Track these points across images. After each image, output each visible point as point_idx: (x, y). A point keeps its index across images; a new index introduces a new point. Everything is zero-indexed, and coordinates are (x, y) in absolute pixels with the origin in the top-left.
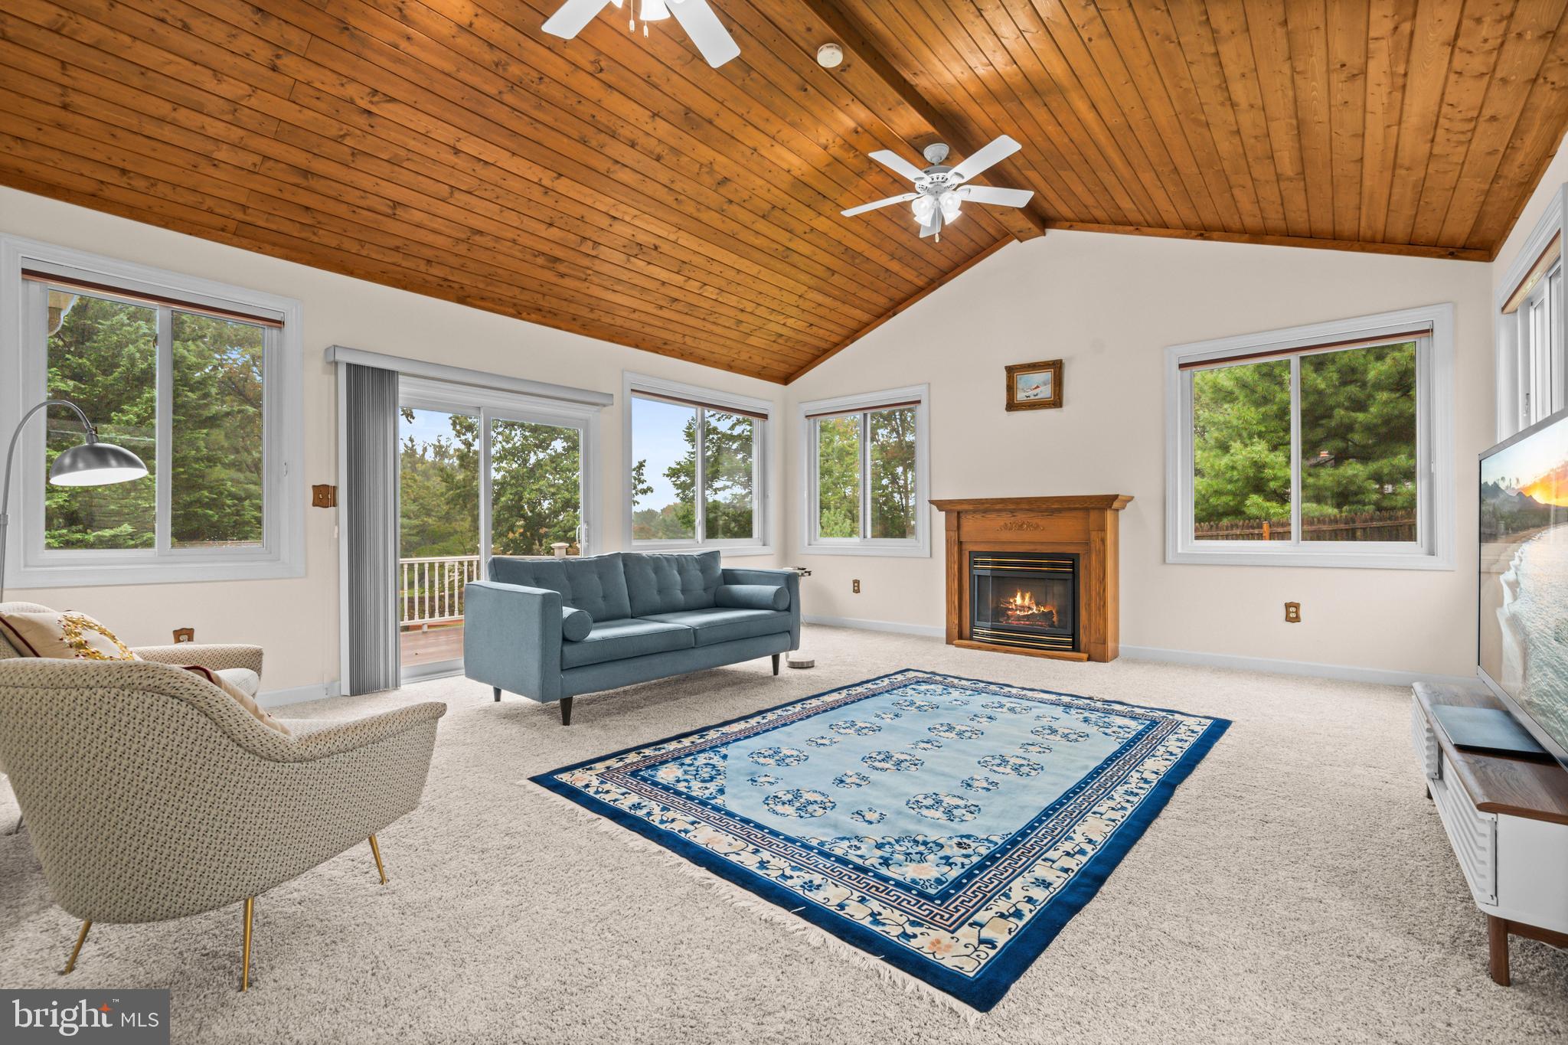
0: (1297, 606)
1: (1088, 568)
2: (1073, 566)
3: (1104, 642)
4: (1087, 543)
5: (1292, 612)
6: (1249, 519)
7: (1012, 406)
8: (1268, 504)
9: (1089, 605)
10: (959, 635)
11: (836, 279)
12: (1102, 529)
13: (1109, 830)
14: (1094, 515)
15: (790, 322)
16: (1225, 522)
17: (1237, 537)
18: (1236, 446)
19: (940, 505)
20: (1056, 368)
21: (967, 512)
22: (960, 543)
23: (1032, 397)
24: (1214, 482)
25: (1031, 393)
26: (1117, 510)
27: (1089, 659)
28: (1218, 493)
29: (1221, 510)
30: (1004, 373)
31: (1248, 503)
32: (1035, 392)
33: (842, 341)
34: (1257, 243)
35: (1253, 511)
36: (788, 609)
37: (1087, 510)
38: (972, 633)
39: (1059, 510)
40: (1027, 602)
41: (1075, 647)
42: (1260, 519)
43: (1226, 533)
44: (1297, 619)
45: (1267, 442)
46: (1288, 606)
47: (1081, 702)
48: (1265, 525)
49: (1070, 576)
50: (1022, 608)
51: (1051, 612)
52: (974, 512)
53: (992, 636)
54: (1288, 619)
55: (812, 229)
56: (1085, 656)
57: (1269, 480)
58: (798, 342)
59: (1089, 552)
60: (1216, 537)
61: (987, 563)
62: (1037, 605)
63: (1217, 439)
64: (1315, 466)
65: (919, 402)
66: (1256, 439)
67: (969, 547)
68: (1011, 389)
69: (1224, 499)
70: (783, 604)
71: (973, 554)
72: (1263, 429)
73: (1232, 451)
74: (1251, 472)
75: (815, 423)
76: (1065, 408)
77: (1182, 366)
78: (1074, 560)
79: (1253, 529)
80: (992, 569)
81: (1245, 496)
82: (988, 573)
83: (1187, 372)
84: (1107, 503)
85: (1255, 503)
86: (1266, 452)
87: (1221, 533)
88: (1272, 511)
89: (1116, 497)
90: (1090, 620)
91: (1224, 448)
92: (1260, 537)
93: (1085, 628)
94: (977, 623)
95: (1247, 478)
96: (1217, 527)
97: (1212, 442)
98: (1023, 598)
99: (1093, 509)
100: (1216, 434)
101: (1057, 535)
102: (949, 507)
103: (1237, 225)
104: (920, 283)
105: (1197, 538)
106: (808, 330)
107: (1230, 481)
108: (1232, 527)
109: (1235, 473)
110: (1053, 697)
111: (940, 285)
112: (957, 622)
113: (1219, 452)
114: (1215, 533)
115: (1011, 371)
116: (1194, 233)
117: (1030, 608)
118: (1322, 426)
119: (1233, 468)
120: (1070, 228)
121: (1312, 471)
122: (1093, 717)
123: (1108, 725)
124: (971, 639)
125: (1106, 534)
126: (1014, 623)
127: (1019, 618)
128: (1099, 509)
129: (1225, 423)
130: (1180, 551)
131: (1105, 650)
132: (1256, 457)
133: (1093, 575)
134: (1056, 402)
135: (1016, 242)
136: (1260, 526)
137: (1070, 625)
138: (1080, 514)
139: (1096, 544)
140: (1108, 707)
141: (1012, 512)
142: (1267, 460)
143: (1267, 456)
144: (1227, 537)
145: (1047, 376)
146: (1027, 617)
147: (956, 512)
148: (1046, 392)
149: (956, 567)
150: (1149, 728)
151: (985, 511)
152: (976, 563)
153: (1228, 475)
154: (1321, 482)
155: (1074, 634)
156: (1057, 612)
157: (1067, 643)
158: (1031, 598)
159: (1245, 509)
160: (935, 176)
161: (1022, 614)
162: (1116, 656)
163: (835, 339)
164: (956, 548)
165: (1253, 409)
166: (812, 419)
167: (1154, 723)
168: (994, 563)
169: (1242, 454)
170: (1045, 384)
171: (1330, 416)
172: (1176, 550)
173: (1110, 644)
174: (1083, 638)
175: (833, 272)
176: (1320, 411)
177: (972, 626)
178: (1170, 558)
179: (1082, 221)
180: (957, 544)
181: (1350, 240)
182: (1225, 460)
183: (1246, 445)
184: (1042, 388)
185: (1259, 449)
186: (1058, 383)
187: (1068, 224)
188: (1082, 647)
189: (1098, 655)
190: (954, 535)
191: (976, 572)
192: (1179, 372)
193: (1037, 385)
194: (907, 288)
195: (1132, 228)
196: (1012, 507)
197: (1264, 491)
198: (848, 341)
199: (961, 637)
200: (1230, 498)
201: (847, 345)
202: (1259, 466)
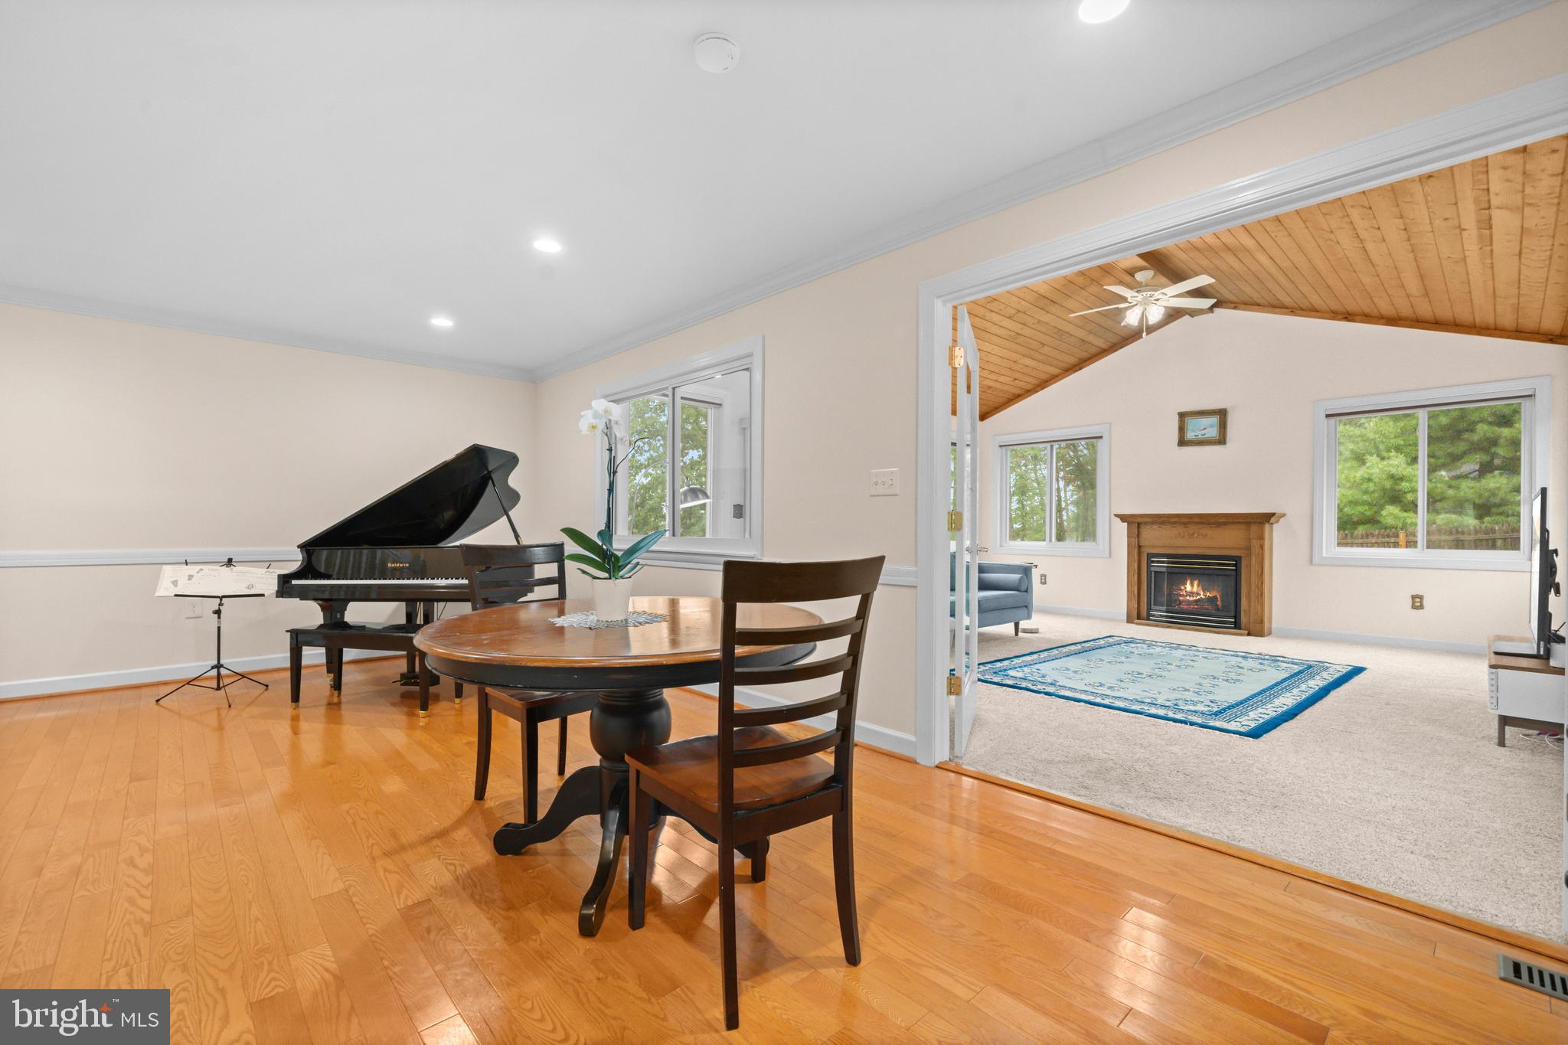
0: (1421, 597)
1: (1249, 566)
2: (1236, 565)
3: (1262, 622)
4: (1248, 549)
5: (1417, 602)
6: (1386, 528)
7: (1183, 442)
8: (1405, 514)
9: (1249, 594)
10: (1138, 615)
11: (1046, 350)
12: (1262, 538)
13: (1295, 702)
14: (1254, 528)
15: (1001, 379)
16: (1361, 530)
17: (1372, 545)
18: (1372, 460)
19: (1123, 518)
20: (1222, 414)
21: (1145, 523)
22: (1140, 547)
23: (1200, 436)
24: (1349, 493)
25: (1199, 433)
26: (1272, 524)
27: (1249, 634)
28: (1353, 503)
29: (1355, 519)
30: (1177, 417)
31: (1384, 513)
32: (1203, 432)
33: (1034, 388)
34: (1392, 325)
35: (1390, 521)
36: (1026, 591)
37: (1248, 524)
38: (1149, 615)
39: (1225, 524)
40: (1195, 589)
41: (1237, 625)
42: (1396, 528)
43: (1361, 541)
44: (1421, 607)
45: (1406, 456)
46: (1414, 597)
47: (1252, 655)
48: (1402, 534)
49: (1233, 573)
50: (1191, 594)
51: (1215, 597)
52: (1153, 523)
53: (1167, 617)
54: (1414, 607)
55: (1039, 321)
56: (1246, 632)
57: (1406, 493)
58: (1001, 391)
59: (1249, 555)
60: (1352, 545)
61: (1163, 562)
62: (1204, 592)
63: (1352, 451)
64: (1458, 477)
65: (1101, 437)
66: (1393, 453)
67: (1146, 551)
68: (1182, 430)
69: (1360, 509)
70: (1023, 588)
71: (1150, 555)
72: (1402, 443)
73: (1368, 464)
74: (1388, 485)
75: (1006, 451)
76: (1229, 444)
77: (1328, 416)
78: (1237, 561)
79: (1389, 537)
80: (1167, 567)
81: (1382, 507)
82: (1164, 570)
83: (1332, 420)
84: (1267, 518)
85: (1391, 513)
86: (1404, 466)
87: (1356, 541)
88: (1409, 521)
89: (1274, 514)
90: (1250, 606)
91: (1360, 459)
92: (1396, 545)
93: (1245, 612)
94: (1153, 607)
95: (1384, 490)
96: (1352, 536)
97: (1347, 454)
98: (1192, 585)
99: (1254, 523)
100: (1351, 446)
101: (1225, 541)
102: (1131, 519)
103: (1377, 314)
104: (1104, 346)
105: (1339, 544)
106: (1012, 383)
107: (1366, 492)
108: (1367, 536)
109: (1371, 485)
110: (1233, 653)
111: (1122, 348)
112: (1136, 606)
113: (1355, 463)
114: (1350, 541)
115: (1182, 416)
116: (1340, 317)
117: (1198, 594)
118: (1463, 440)
119: (1369, 480)
120: (1235, 308)
121: (1453, 483)
122: (1266, 662)
123: (1279, 666)
124: (1148, 619)
125: (1264, 542)
126: (1184, 607)
127: (1189, 603)
128: (1260, 523)
129: (1361, 436)
130: (1324, 555)
131: (1262, 628)
132: (1393, 471)
133: (1253, 572)
134: (1222, 440)
135: (1187, 316)
136: (1397, 536)
137: (1232, 607)
138: (1243, 527)
139: (1255, 549)
140: (1274, 659)
141: (1185, 524)
142: (1405, 473)
143: (1405, 469)
144: (1362, 545)
145: (1214, 420)
146: (1197, 601)
147: (1136, 524)
148: (1213, 433)
149: (1136, 565)
150: (1307, 669)
151: (1163, 523)
152: (1153, 562)
153: (1365, 486)
154: (1462, 494)
155: (1237, 616)
156: (1221, 597)
157: (1231, 623)
158: (1198, 585)
159: (1382, 519)
160: (1145, 294)
161: (1192, 599)
162: (1270, 633)
163: (1029, 387)
164: (1136, 550)
165: (1391, 423)
166: (1004, 448)
167: (1310, 667)
168: (1168, 562)
169: (1376, 467)
170: (1211, 426)
171: (1472, 431)
172: (1322, 553)
173: (1266, 625)
174: (1244, 619)
175: (1043, 345)
176: (1463, 425)
177: (1149, 609)
178: (1316, 560)
179: (1246, 304)
180: (1136, 548)
181: (1468, 327)
182: (1361, 473)
183: (1383, 459)
184: (1209, 430)
185: (1397, 463)
186: (1223, 426)
187: (1233, 305)
188: (1243, 626)
189: (1257, 630)
190: (1134, 541)
191: (1153, 569)
192: (1326, 420)
193: (1207, 427)
194: (1094, 350)
195: (1287, 310)
196: (1186, 520)
197: (1400, 502)
198: (1039, 388)
199: (1139, 618)
200: (1367, 508)
201: (1038, 392)
202: (1397, 479)
